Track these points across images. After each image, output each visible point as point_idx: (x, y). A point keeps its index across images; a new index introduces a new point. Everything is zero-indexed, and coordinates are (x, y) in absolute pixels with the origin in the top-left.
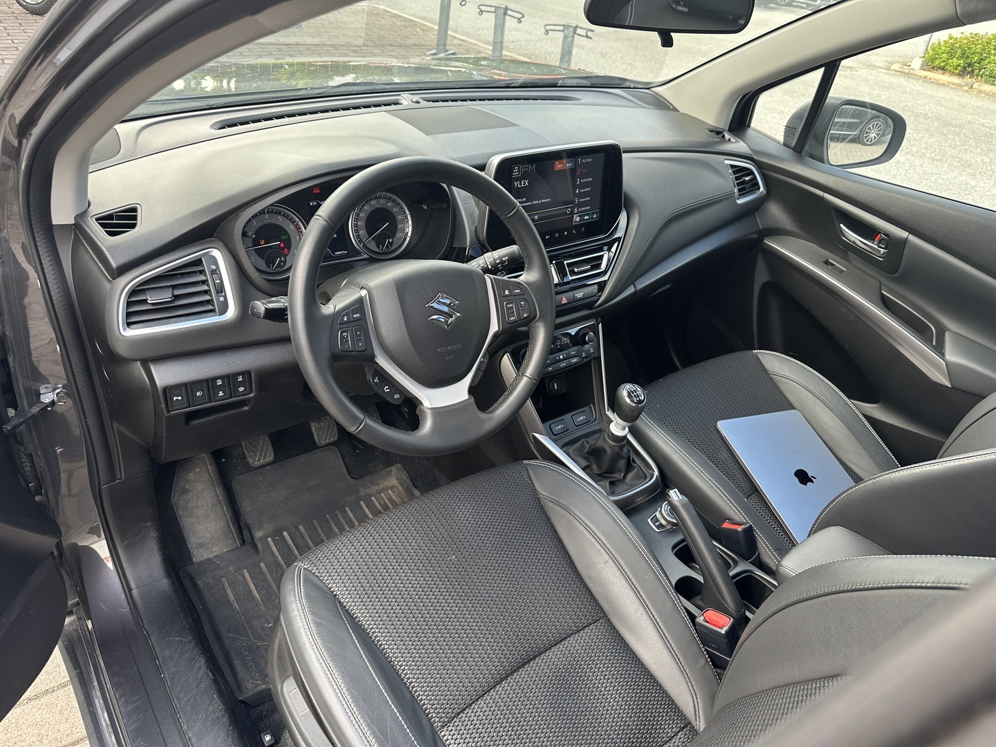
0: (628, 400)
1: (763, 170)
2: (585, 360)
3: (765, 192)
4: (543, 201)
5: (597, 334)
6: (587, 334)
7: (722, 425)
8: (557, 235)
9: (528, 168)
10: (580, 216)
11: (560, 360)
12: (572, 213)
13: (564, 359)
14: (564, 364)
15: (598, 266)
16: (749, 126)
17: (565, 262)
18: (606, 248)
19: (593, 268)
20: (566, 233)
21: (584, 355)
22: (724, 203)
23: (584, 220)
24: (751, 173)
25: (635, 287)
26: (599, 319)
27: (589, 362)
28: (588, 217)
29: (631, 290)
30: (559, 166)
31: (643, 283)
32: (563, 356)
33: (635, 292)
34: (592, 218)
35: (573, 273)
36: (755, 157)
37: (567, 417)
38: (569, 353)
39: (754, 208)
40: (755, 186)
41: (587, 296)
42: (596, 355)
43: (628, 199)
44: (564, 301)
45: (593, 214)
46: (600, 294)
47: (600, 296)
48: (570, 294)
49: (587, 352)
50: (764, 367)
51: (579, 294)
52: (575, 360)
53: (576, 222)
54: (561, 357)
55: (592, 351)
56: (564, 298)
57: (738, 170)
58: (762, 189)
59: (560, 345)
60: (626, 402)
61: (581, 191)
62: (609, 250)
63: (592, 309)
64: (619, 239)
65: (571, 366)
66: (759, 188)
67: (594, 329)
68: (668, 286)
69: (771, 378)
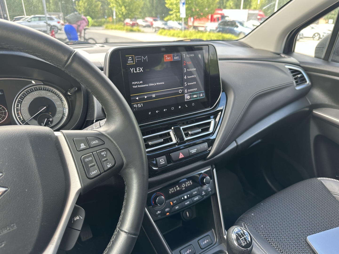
0: (236, 243)
1: (307, 72)
2: (205, 197)
3: (310, 84)
4: (158, 84)
5: (212, 177)
6: (204, 177)
7: (310, 239)
8: (173, 108)
9: (141, 58)
10: (190, 95)
11: (185, 200)
12: (183, 93)
13: (188, 198)
14: (188, 202)
15: (208, 129)
16: (294, 51)
17: (181, 128)
18: (212, 117)
19: (203, 131)
20: (180, 107)
21: (204, 193)
22: (288, 89)
23: (193, 98)
24: (300, 73)
25: (236, 142)
26: (214, 166)
27: (208, 199)
28: (196, 96)
29: (233, 145)
30: (168, 58)
31: (242, 140)
32: (187, 196)
33: (237, 146)
34: (200, 97)
35: (187, 135)
36: (301, 65)
37: (194, 242)
38: (192, 193)
39: (305, 93)
40: (304, 81)
41: (199, 151)
42: (213, 192)
43: (224, 84)
44: (181, 156)
45: (200, 93)
46: (210, 149)
47: (210, 151)
48: (186, 150)
49: (206, 191)
50: (327, 189)
51: (193, 151)
52: (196, 198)
53: (187, 99)
54: (186, 197)
55: (210, 189)
56: (181, 154)
57: (293, 72)
58: (308, 82)
59: (185, 187)
60: (234, 244)
61: (188, 77)
62: (215, 118)
63: (205, 160)
64: (221, 111)
65: (193, 203)
66: (306, 82)
67: (210, 173)
68: (260, 141)
69: (334, 197)
